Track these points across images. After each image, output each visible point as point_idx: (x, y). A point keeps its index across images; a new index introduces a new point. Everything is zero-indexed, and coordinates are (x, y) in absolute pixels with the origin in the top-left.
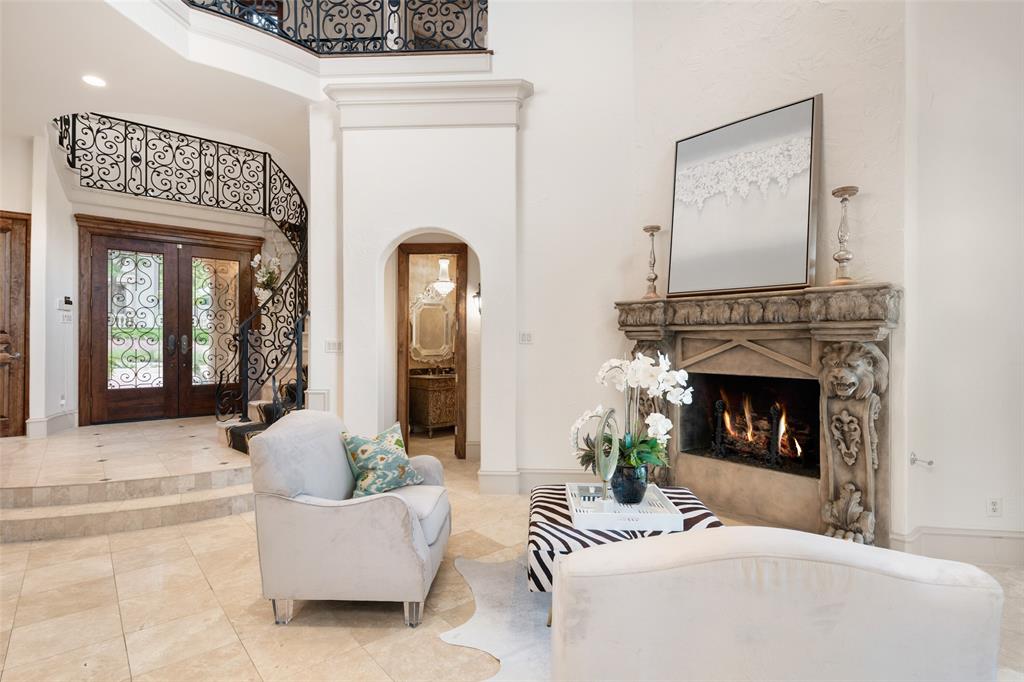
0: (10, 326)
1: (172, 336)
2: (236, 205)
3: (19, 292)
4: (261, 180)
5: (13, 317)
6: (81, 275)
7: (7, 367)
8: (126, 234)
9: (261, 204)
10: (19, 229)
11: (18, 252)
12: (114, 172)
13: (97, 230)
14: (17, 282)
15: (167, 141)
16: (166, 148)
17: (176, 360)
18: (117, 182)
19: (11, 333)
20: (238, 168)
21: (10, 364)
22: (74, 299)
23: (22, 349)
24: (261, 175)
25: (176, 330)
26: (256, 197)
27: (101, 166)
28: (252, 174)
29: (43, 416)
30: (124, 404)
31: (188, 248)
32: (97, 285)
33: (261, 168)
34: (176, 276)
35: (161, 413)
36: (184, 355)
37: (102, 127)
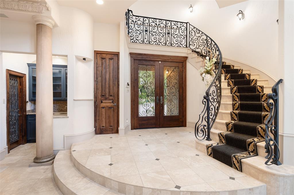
0: (113, 94)
1: (157, 97)
2: (177, 45)
3: (116, 81)
4: (185, 34)
5: (114, 90)
6: (131, 75)
7: (113, 108)
8: (144, 59)
9: (185, 44)
10: (115, 58)
11: (115, 67)
12: (140, 36)
13: (136, 58)
14: (115, 77)
15: (155, 22)
16: (155, 25)
17: (159, 106)
18: (141, 40)
19: (114, 96)
20: (178, 30)
21: (113, 107)
22: (130, 84)
23: (117, 102)
24: (185, 32)
25: (159, 95)
26: (184, 41)
27: (136, 35)
28: (182, 32)
29: (123, 127)
30: (143, 122)
31: (163, 62)
32: (136, 78)
33: (185, 30)
34: (159, 73)
35: (154, 126)
36: (162, 104)
37: (137, 20)
